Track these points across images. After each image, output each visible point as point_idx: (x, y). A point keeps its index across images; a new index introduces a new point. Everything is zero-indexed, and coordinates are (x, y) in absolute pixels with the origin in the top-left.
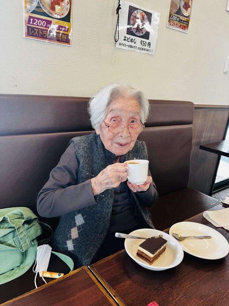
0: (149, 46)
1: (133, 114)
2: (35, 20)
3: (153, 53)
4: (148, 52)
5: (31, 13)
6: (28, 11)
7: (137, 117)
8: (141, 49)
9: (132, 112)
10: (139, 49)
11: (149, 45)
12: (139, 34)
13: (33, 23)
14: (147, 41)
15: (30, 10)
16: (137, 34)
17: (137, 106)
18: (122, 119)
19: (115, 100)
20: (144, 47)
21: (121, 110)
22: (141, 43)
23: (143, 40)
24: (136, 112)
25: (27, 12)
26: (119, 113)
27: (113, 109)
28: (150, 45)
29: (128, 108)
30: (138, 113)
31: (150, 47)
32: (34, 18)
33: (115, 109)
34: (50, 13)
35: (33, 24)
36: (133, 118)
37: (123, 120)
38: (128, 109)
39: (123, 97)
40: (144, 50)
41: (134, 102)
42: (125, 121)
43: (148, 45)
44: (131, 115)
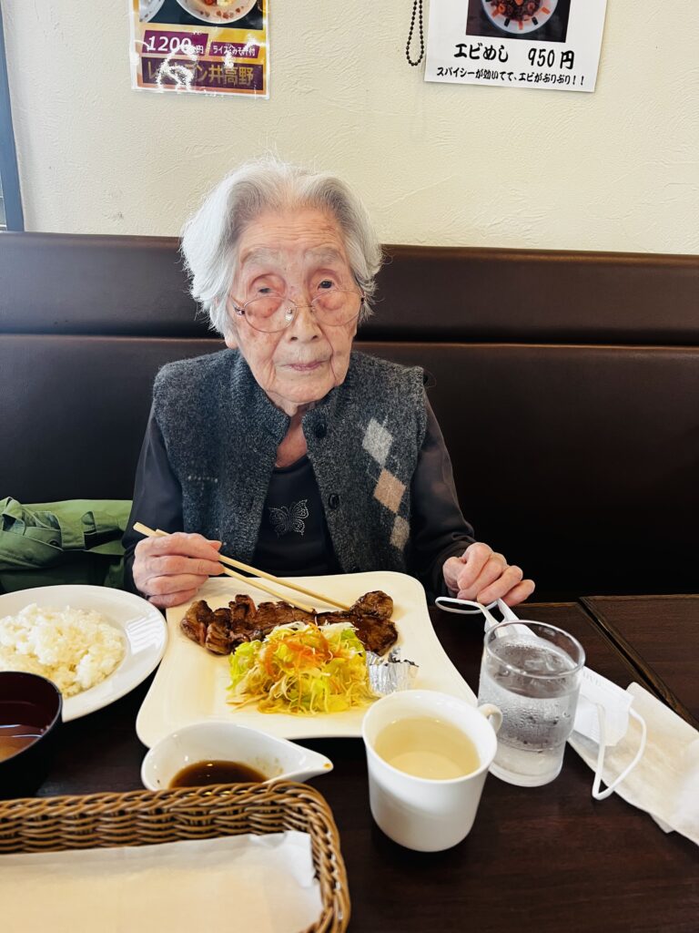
0: (568, 64)
1: (318, 258)
2: (161, 38)
3: (588, 86)
4: (563, 86)
5: (151, 21)
6: (143, 17)
7: (339, 267)
8: (533, 78)
9: (315, 249)
10: (522, 79)
11: (567, 60)
12: (521, 29)
13: (157, 48)
14: (558, 48)
15: (146, 16)
16: (514, 27)
17: (330, 228)
18: (286, 279)
19: (252, 219)
20: (545, 70)
21: (275, 250)
22: (533, 59)
23: (539, 45)
24: (328, 248)
25: (141, 20)
26: (270, 261)
27: (252, 250)
28: (572, 60)
29: (295, 239)
30: (335, 253)
31: (571, 67)
32: (158, 34)
33: (257, 251)
34: (202, 13)
35: (157, 52)
36: (320, 270)
37: (291, 281)
38: (296, 242)
39: (278, 208)
40: (547, 79)
41: (318, 218)
42: (295, 285)
43: (562, 61)
44: (310, 261)
